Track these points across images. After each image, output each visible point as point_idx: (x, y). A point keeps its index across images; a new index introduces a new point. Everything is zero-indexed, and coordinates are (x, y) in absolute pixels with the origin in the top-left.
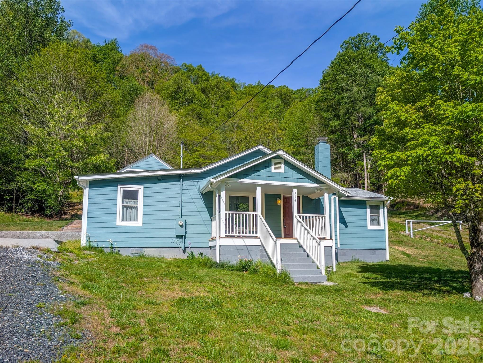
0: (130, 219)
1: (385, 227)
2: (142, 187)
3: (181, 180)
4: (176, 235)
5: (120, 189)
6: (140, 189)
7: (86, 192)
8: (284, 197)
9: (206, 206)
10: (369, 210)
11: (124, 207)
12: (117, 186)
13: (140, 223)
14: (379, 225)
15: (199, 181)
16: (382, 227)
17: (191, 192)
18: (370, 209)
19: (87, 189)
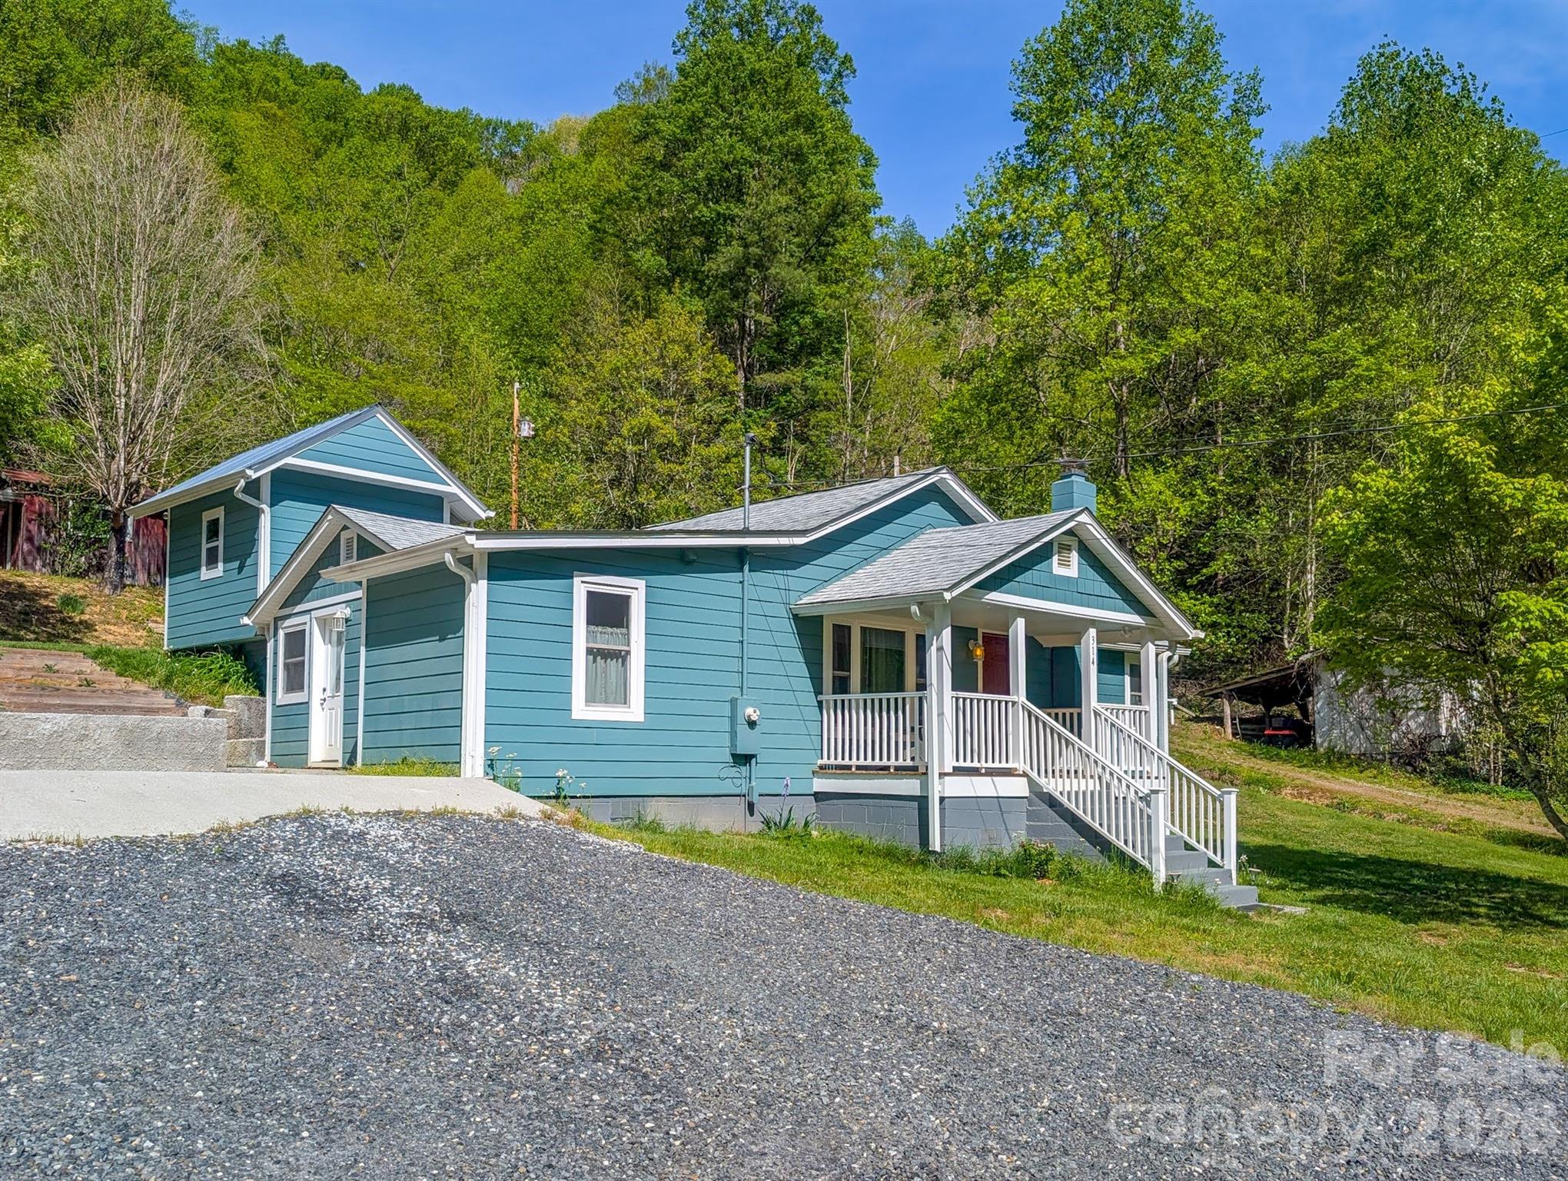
0: (603, 696)
2: (640, 583)
3: (746, 568)
4: (734, 756)
5: (581, 587)
6: (636, 589)
8: (985, 636)
9: (805, 658)
11: (589, 651)
12: (572, 578)
13: (635, 711)
15: (789, 572)
17: (769, 609)
19: (483, 584)
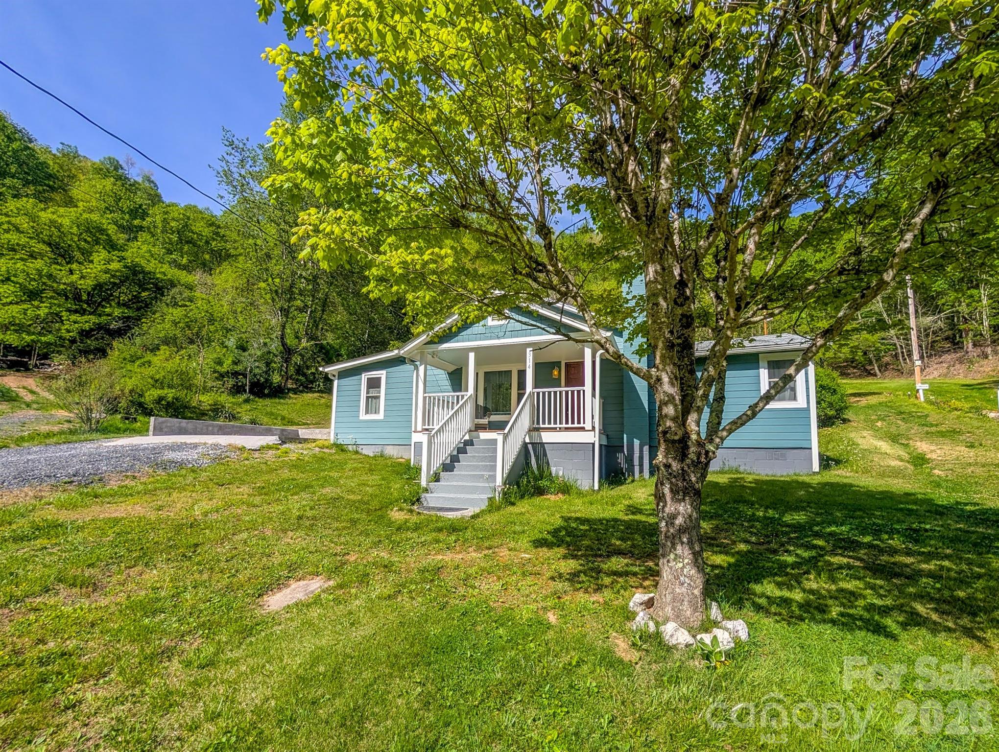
0: (373, 411)
1: (808, 403)
2: (384, 372)
5: (365, 377)
6: (382, 374)
7: (336, 383)
10: (767, 371)
11: (368, 398)
12: (362, 374)
13: (381, 416)
14: (795, 398)
16: (801, 403)
18: (769, 368)
